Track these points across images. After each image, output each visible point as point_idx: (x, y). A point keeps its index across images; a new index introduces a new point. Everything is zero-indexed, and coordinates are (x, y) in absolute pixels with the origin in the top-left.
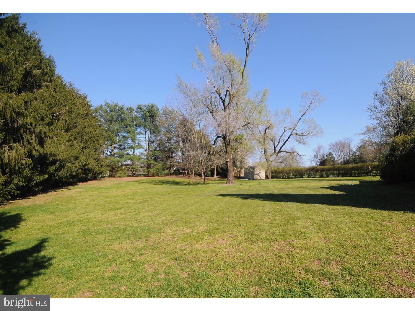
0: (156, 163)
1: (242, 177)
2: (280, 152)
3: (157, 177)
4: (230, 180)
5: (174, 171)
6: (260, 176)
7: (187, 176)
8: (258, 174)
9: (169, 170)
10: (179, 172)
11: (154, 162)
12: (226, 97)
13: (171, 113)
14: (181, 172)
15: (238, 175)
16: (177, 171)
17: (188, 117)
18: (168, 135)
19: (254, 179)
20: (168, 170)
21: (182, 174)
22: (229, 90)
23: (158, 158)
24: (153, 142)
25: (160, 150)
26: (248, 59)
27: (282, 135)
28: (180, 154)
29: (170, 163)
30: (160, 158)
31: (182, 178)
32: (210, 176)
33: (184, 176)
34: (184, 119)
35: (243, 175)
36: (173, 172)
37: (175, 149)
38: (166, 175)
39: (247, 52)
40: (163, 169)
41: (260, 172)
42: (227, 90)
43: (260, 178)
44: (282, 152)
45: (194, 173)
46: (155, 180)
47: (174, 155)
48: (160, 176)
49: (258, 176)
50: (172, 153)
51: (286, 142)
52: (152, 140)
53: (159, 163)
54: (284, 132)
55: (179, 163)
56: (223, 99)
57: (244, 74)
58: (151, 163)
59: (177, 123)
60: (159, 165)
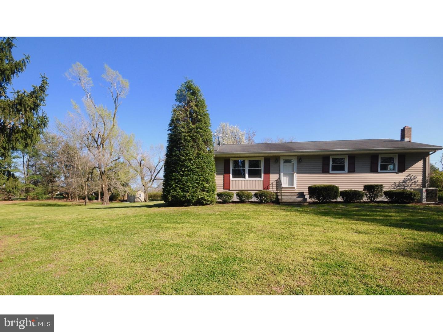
0: (35, 187)
1: (125, 200)
2: (155, 179)
3: (38, 201)
4: (105, 202)
5: (57, 195)
6: (141, 199)
7: (71, 200)
8: (138, 198)
9: (52, 195)
10: (62, 196)
11: (33, 186)
12: (98, 139)
13: (53, 139)
14: (64, 196)
15: (122, 199)
16: (61, 195)
17: (71, 144)
18: (50, 160)
19: (135, 202)
20: (50, 195)
21: (65, 198)
22: (100, 134)
23: (38, 182)
24: (33, 166)
25: (40, 174)
26: (116, 111)
27: (157, 166)
28: (63, 179)
29: (52, 187)
30: (40, 182)
31: (65, 201)
32: (94, 200)
33: (67, 200)
34: (67, 145)
35: (126, 199)
36: (55, 196)
37: (58, 174)
38: (48, 199)
39: (116, 105)
40: (45, 194)
41: (140, 196)
42: (99, 135)
43: (140, 201)
44: (157, 179)
45: (77, 197)
46: (35, 203)
47: (57, 179)
48: (40, 200)
49: (139, 199)
50: (54, 177)
51: (160, 171)
52: (31, 164)
53: (40, 187)
54: (159, 162)
55: (62, 187)
56: (96, 140)
57: (114, 121)
58: (30, 187)
59: (59, 148)
60: (40, 189)
